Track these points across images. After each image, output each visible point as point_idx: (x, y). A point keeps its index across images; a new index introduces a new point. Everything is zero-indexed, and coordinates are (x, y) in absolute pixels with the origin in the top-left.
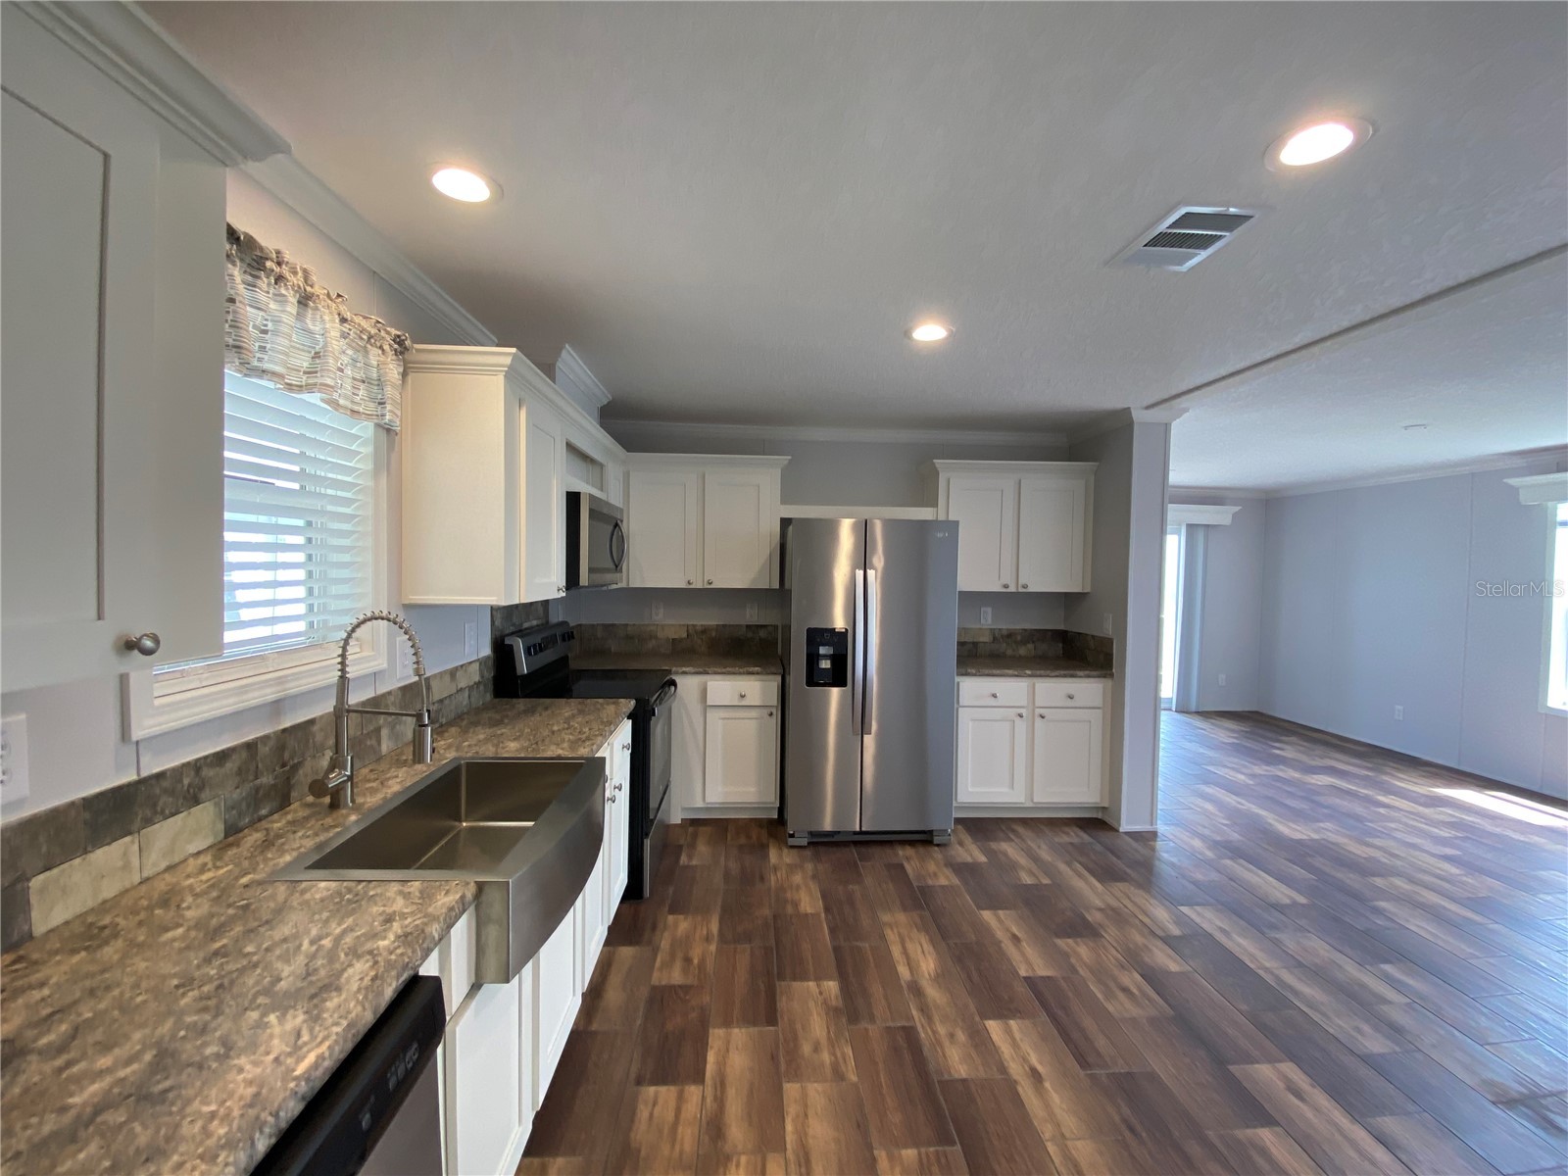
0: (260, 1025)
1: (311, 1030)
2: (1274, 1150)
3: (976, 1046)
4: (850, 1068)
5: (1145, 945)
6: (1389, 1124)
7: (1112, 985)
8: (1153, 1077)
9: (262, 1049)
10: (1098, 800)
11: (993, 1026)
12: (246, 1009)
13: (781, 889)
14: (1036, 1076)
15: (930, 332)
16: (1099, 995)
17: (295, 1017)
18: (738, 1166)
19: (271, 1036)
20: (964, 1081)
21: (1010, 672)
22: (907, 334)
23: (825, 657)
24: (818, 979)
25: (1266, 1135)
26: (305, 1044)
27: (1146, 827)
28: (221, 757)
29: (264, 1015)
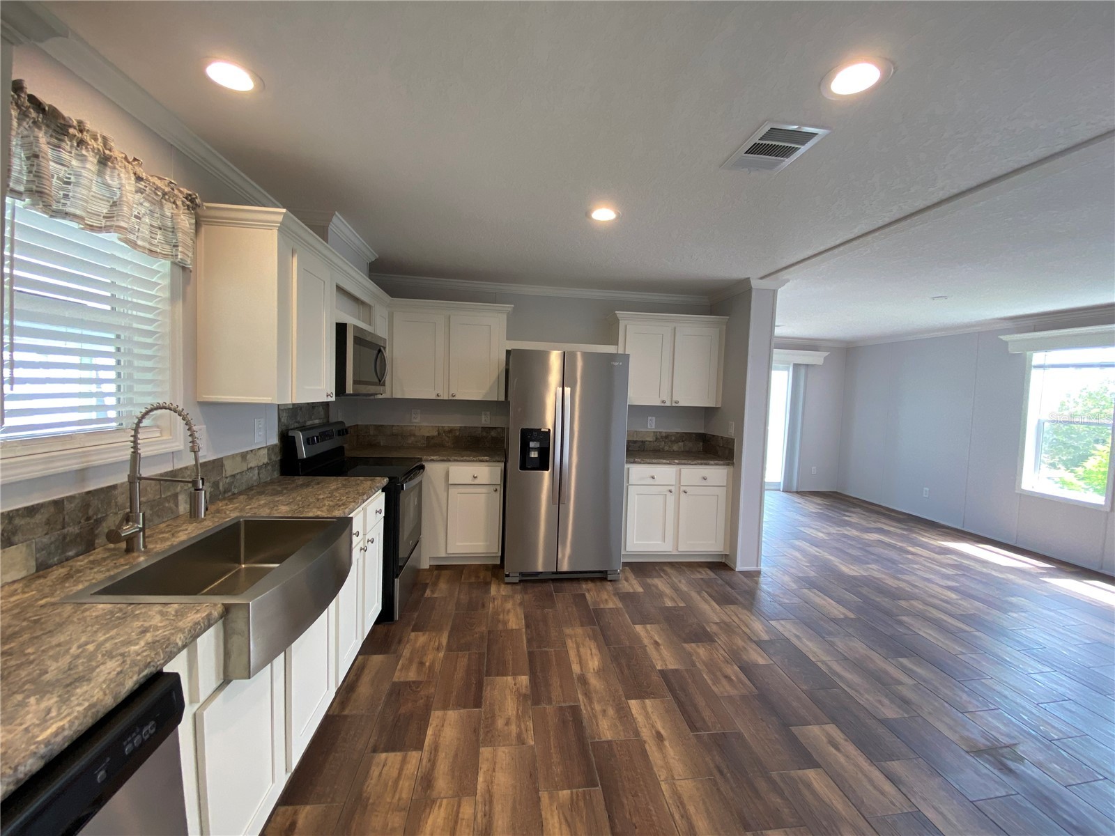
0: (23, 704)
1: (59, 709)
2: (815, 784)
3: (620, 718)
4: (529, 736)
5: (744, 647)
6: (896, 766)
7: (718, 674)
8: (739, 736)
9: (18, 721)
10: (722, 550)
11: (634, 704)
12: (14, 693)
13: (496, 613)
14: (659, 737)
15: (604, 214)
16: (710, 682)
17: (49, 699)
18: (440, 806)
19: (28, 713)
20: (609, 742)
21: (664, 461)
22: (588, 214)
23: (534, 449)
24: (515, 674)
25: (811, 774)
26: (52, 718)
27: (752, 568)
28: (31, 511)
29: (28, 697)
